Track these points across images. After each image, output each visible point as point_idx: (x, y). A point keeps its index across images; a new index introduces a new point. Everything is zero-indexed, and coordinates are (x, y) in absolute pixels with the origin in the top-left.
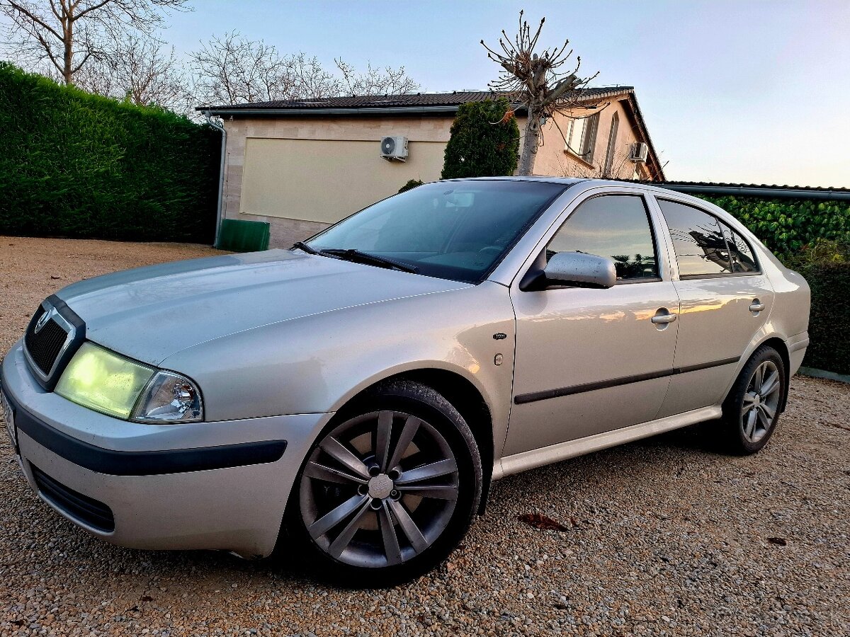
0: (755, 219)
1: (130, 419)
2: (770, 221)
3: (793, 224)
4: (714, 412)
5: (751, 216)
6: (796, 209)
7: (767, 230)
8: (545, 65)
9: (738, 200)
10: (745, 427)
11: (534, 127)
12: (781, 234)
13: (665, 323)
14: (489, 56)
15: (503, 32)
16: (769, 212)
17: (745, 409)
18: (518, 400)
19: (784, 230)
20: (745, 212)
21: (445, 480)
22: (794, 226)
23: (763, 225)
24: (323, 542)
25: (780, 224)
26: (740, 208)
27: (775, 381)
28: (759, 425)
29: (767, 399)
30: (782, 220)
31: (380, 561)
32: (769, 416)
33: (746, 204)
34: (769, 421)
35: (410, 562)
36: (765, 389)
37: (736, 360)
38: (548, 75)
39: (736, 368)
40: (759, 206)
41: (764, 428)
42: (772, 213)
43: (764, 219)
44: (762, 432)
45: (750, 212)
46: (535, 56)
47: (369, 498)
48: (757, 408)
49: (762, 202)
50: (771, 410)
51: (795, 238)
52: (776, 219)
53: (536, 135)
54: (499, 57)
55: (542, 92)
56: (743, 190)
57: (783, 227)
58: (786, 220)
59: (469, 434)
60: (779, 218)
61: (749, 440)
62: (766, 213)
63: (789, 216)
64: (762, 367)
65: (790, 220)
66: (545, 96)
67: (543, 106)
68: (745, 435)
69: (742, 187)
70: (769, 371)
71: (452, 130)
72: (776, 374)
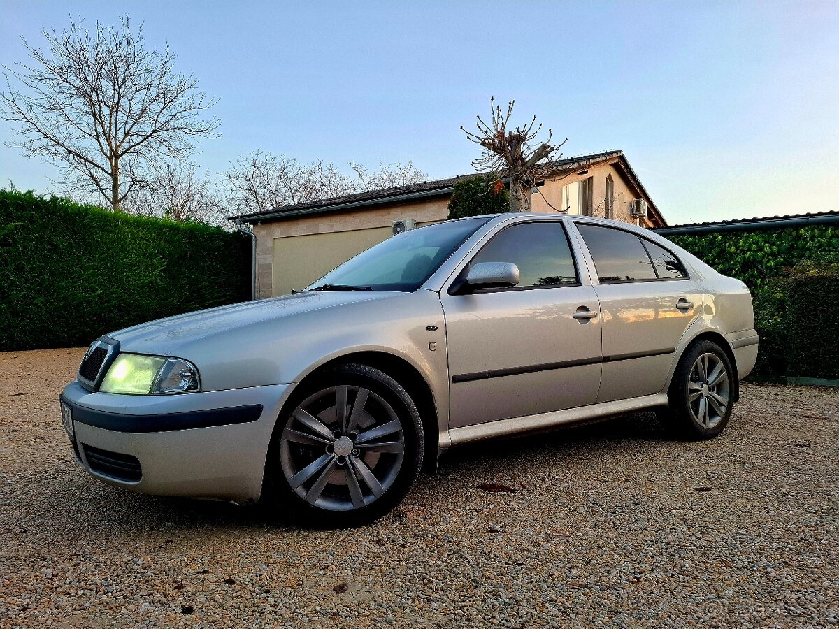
0: (742, 251)
1: (150, 394)
2: (756, 251)
3: (779, 251)
4: (662, 399)
5: (737, 249)
6: (779, 237)
7: (755, 260)
8: (518, 139)
9: (723, 236)
10: (697, 413)
11: (517, 192)
12: (768, 261)
13: (587, 318)
14: (468, 138)
15: (478, 116)
16: (753, 243)
17: (691, 398)
18: (456, 379)
19: (770, 258)
20: (730, 246)
21: (393, 437)
22: (780, 253)
23: (750, 256)
24: (301, 492)
25: (766, 253)
26: (725, 242)
27: (721, 372)
28: (712, 413)
29: (718, 388)
30: (767, 248)
31: (348, 507)
32: (721, 405)
33: (731, 238)
34: (723, 409)
35: (371, 505)
36: (711, 379)
37: (672, 351)
38: (523, 147)
39: (672, 361)
40: (744, 239)
41: (718, 415)
42: (757, 243)
43: (749, 250)
44: (717, 419)
45: (735, 246)
46: (510, 133)
47: (335, 456)
48: (707, 397)
49: (745, 235)
50: (723, 399)
51: (782, 264)
52: (761, 249)
53: (519, 199)
54: (479, 138)
55: (520, 162)
56: (725, 226)
57: (769, 255)
58: (770, 248)
59: (409, 399)
60: (764, 247)
61: (703, 425)
62: (751, 244)
63: (773, 244)
64: (703, 359)
65: (775, 248)
66: (522, 165)
67: (521, 174)
68: (698, 421)
69: (724, 224)
70: (712, 364)
71: (450, 207)
72: (720, 365)
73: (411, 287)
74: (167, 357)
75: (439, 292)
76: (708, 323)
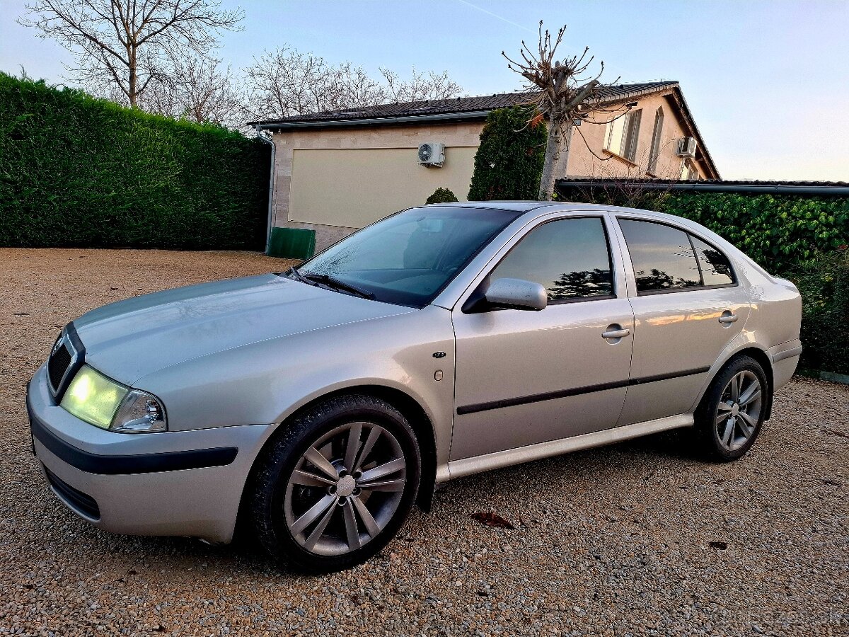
0: (794, 218)
1: (110, 429)
2: (810, 220)
3: (835, 222)
4: (686, 420)
5: (789, 215)
6: (838, 207)
7: (806, 230)
8: (565, 72)
9: (775, 199)
10: (722, 435)
11: (556, 134)
12: (821, 232)
13: (618, 338)
14: (510, 67)
15: (523, 42)
16: (808, 211)
17: (719, 418)
18: (461, 411)
19: (824, 228)
20: (782, 211)
22: (836, 225)
23: (802, 224)
25: (820, 222)
26: (777, 206)
27: (756, 390)
28: (738, 433)
29: (749, 408)
30: (822, 218)
31: (343, 549)
32: (749, 425)
33: (784, 202)
34: (751, 430)
36: (744, 399)
37: (706, 370)
38: (569, 82)
39: (705, 380)
40: (798, 204)
41: (744, 436)
42: (812, 211)
43: (803, 217)
44: (743, 441)
45: (787, 211)
46: (557, 63)
47: (337, 497)
48: (736, 417)
49: (801, 200)
50: (753, 419)
51: (837, 236)
52: (816, 217)
53: (558, 142)
54: (522, 67)
55: (564, 99)
56: (781, 188)
57: (823, 225)
58: (826, 218)
60: (819, 216)
61: (727, 448)
62: (805, 212)
63: (831, 213)
64: (738, 378)
65: (831, 218)
66: (567, 103)
67: (564, 113)
68: (722, 443)
69: (779, 185)
70: (748, 382)
71: (482, 137)
72: (756, 383)
73: (420, 301)
74: (131, 388)
75: (452, 310)
76: (750, 338)
